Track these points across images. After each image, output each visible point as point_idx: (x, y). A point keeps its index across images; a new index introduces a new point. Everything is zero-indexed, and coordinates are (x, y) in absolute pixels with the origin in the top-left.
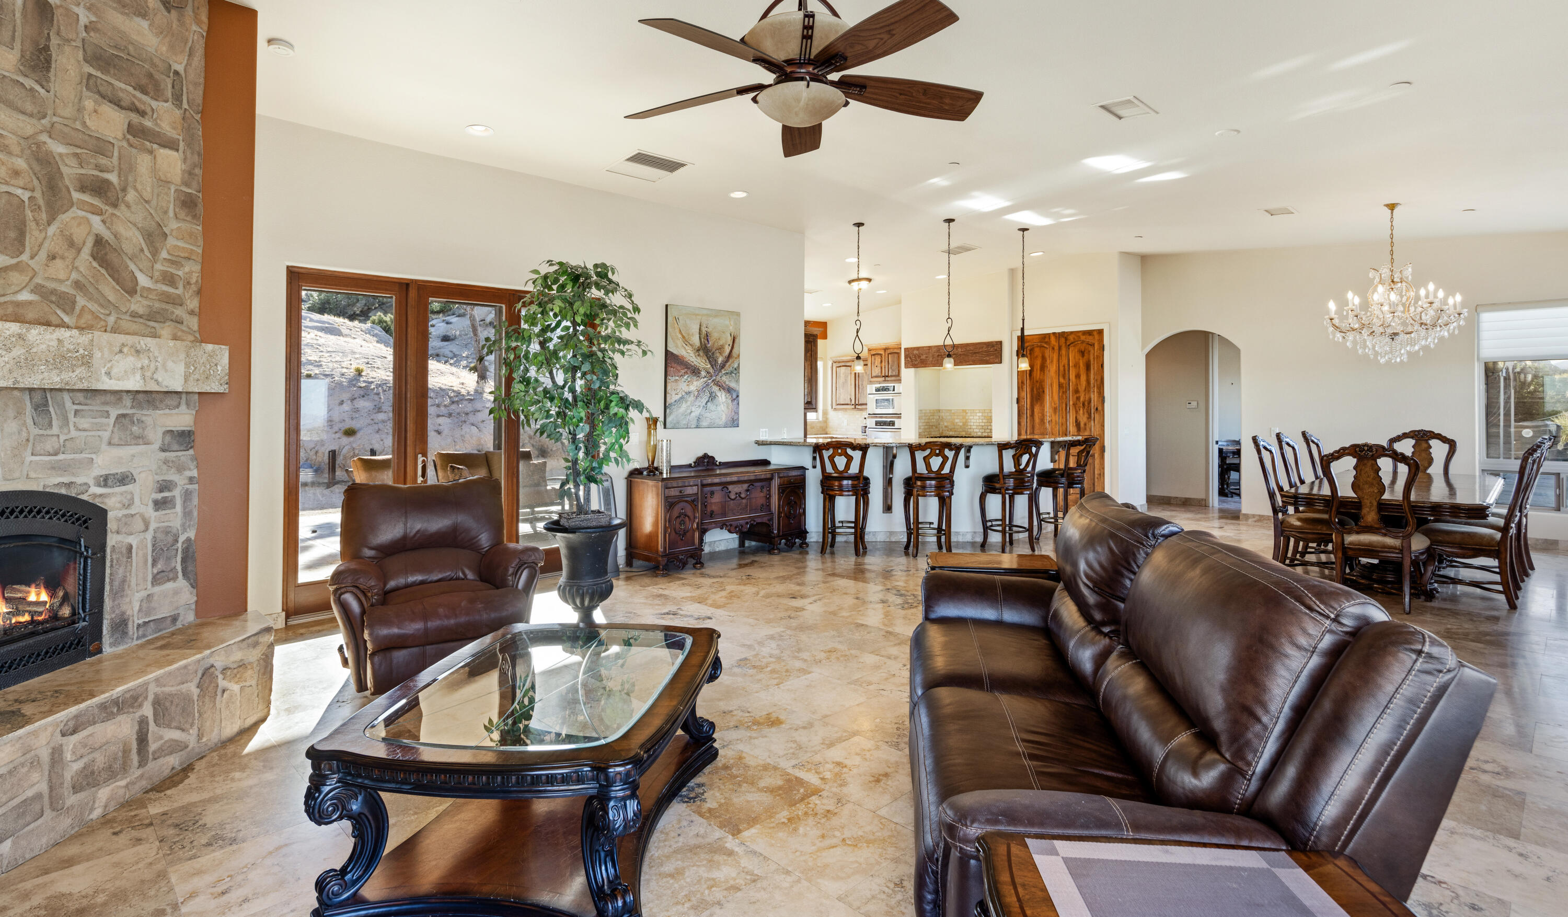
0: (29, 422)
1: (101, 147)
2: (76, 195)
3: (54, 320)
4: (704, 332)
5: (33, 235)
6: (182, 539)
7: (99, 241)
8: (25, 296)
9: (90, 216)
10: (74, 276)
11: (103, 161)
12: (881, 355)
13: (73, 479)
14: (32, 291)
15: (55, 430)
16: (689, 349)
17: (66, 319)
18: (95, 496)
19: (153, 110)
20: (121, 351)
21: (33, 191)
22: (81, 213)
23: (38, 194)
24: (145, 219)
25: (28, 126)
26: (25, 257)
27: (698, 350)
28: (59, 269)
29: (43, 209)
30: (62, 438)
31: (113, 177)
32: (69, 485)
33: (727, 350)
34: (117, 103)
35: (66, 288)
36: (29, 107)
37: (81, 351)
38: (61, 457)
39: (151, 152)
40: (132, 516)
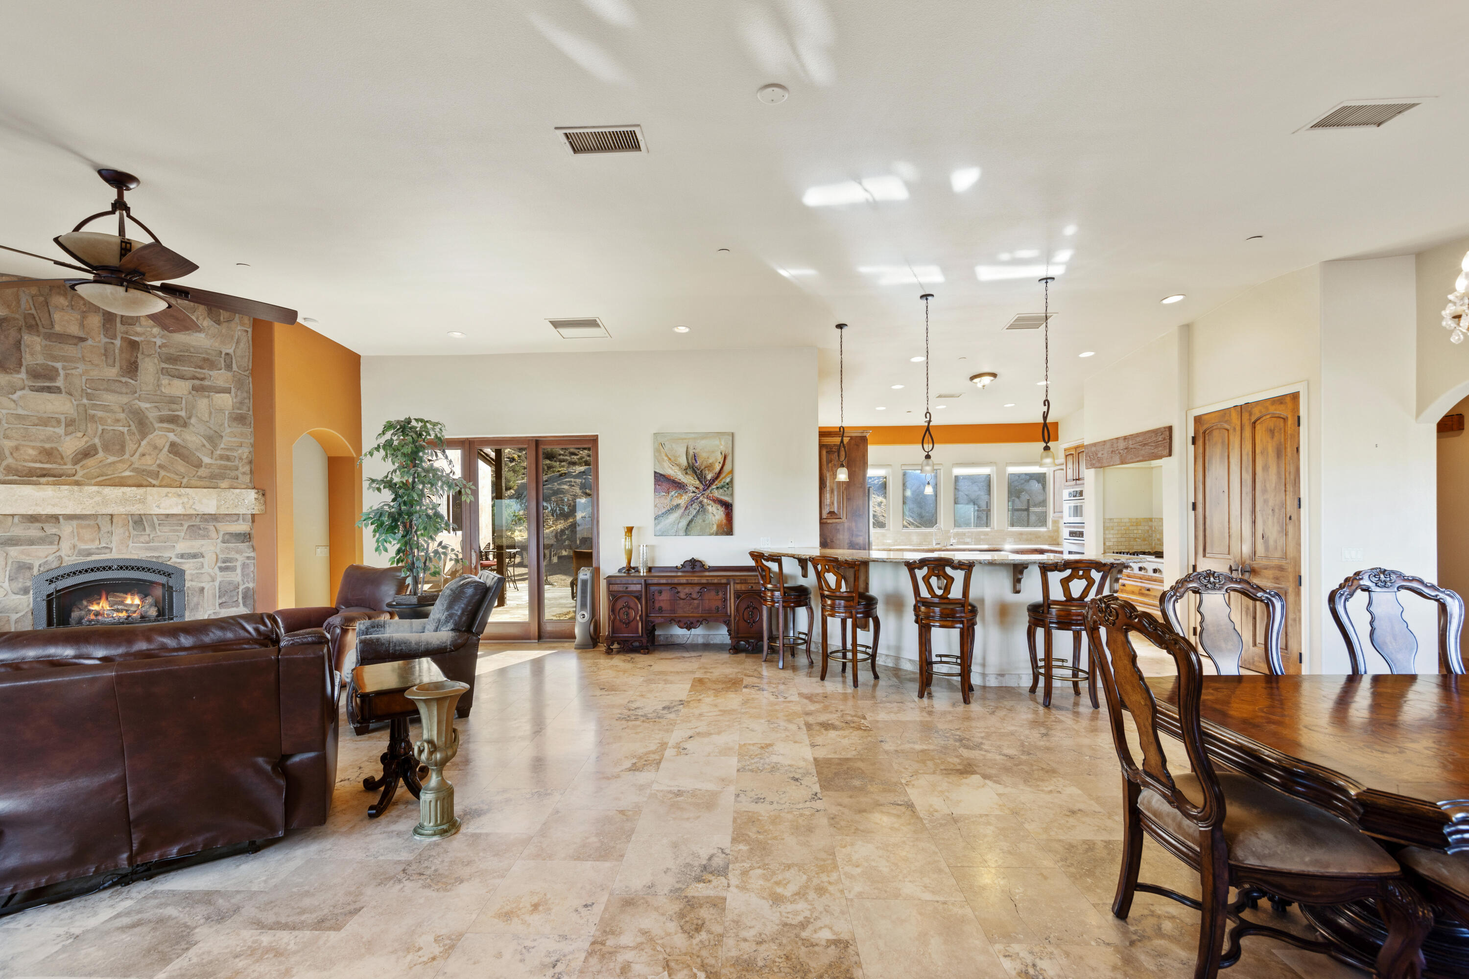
0: (131, 528)
1: (173, 400)
2: (157, 425)
3: (145, 483)
4: (691, 452)
5: (130, 446)
6: (241, 588)
7: (173, 445)
8: (127, 473)
9: (167, 434)
10: (158, 462)
11: (174, 406)
12: (1072, 454)
13: (161, 555)
14: (131, 471)
15: (148, 531)
16: (676, 469)
17: (154, 482)
18: (176, 563)
19: (210, 376)
20: (166, 496)
21: (130, 426)
22: (161, 433)
23: (133, 427)
24: (205, 430)
25: (124, 399)
26: (126, 456)
27: (686, 469)
28: (148, 460)
29: (137, 434)
30: (151, 536)
31: (182, 414)
32: (158, 557)
33: (718, 468)
34: (182, 378)
35: (154, 468)
36: (124, 390)
37: (138, 497)
38: (151, 544)
39: (208, 397)
40: (202, 573)
